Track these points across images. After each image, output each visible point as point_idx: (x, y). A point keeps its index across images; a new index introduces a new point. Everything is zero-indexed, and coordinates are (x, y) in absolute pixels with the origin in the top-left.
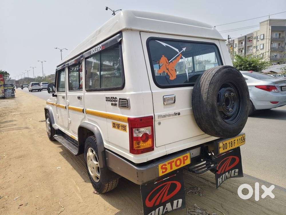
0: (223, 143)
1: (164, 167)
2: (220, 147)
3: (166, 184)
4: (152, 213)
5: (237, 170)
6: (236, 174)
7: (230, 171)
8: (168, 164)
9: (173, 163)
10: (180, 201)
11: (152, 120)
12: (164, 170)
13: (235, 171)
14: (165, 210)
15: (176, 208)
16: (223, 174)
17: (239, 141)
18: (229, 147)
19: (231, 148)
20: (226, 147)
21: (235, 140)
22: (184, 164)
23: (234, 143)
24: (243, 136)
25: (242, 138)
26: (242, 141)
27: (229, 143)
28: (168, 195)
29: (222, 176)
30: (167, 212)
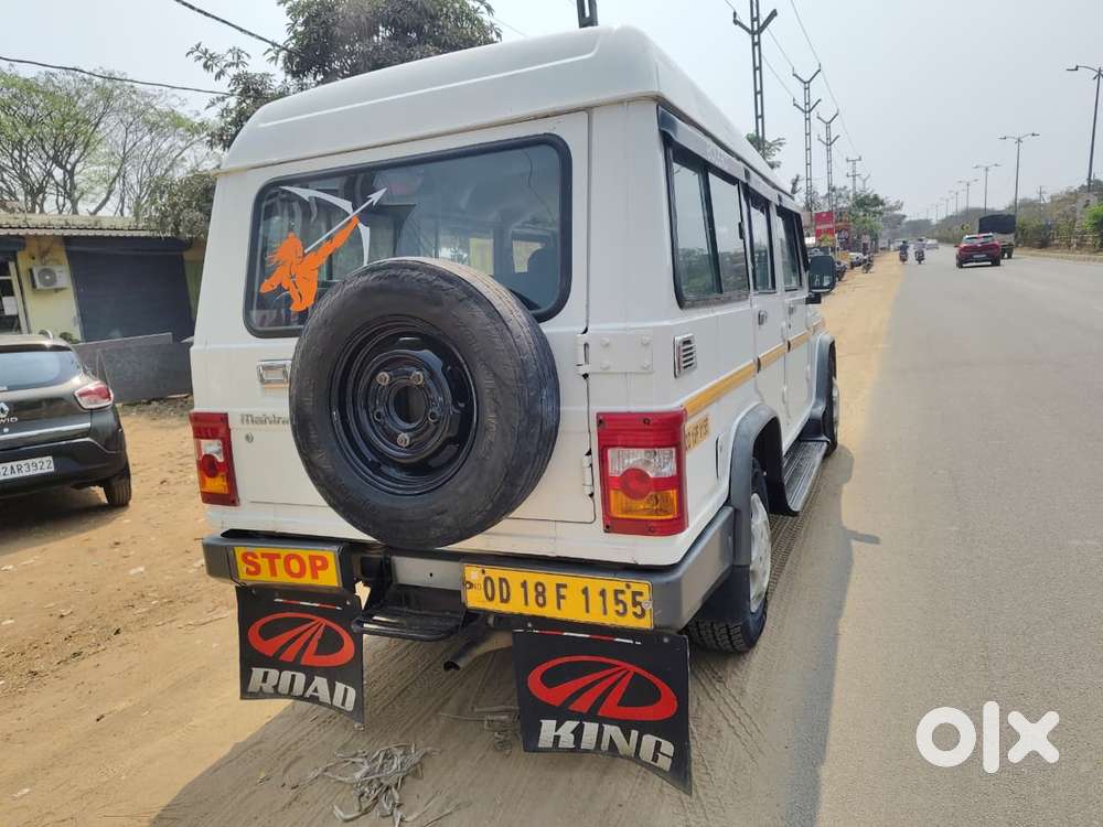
0: (484, 572)
1: (249, 558)
2: (468, 579)
3: (311, 620)
4: (267, 672)
5: (668, 748)
6: (665, 763)
7: (635, 733)
8: (262, 557)
9: (277, 561)
10: (353, 693)
11: (227, 425)
12: (253, 569)
13: (658, 745)
14: (310, 691)
15: (340, 706)
16: (581, 717)
17: (595, 599)
18: (523, 602)
19: (533, 609)
20: (505, 597)
21: (565, 586)
22: (317, 578)
23: (560, 597)
24: (628, 586)
25: (617, 592)
26: (620, 608)
27: (524, 585)
28: (318, 652)
29: (575, 724)
30: (314, 699)
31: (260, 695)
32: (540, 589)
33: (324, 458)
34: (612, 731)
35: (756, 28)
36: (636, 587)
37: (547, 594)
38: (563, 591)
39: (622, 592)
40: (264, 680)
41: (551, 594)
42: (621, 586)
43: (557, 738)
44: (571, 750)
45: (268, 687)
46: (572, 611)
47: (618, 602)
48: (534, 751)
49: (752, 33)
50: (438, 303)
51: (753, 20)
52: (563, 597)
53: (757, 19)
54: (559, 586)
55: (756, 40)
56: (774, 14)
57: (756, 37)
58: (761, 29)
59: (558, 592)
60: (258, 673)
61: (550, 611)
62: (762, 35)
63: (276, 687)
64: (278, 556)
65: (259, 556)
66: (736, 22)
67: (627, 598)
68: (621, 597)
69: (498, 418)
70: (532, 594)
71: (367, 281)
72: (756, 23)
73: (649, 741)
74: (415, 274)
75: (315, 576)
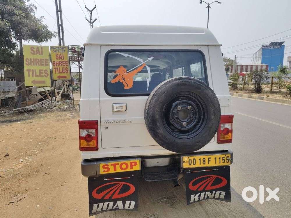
0: (189, 158)
1: (106, 166)
2: (184, 161)
3: (117, 184)
4: (99, 205)
5: (223, 193)
6: (222, 197)
7: (214, 192)
8: (111, 165)
9: (118, 165)
10: (133, 203)
11: (97, 124)
12: (106, 170)
13: (220, 193)
14: (115, 207)
15: (128, 208)
16: (201, 192)
17: (218, 160)
18: (199, 164)
19: (202, 165)
20: (194, 163)
21: (210, 158)
22: (132, 169)
23: (209, 161)
24: (226, 156)
25: (223, 157)
26: (224, 161)
27: (200, 159)
28: (119, 193)
29: (199, 194)
30: (117, 209)
31: (96, 213)
32: (204, 160)
33: (162, 131)
34: (208, 193)
35: (91, 22)
36: (227, 156)
37: (206, 161)
38: (210, 159)
39: (224, 157)
40: (98, 207)
41: (207, 161)
42: (224, 156)
43: (194, 199)
44: (198, 201)
45: (99, 210)
46: (212, 164)
47: (223, 160)
48: (189, 204)
49: (91, 23)
50: (200, 89)
51: (91, 20)
52: (210, 161)
53: (92, 20)
54: (209, 158)
55: (92, 25)
56: (96, 19)
57: (92, 24)
58: (93, 23)
59: (209, 159)
60: (95, 206)
61: (207, 165)
62: (93, 24)
63: (102, 209)
64: (118, 164)
65: (110, 165)
66: (86, 19)
67: (225, 158)
68: (224, 158)
69: (215, 117)
70: (202, 161)
71: (178, 82)
72: (91, 21)
73: (218, 193)
74: (193, 81)
75: (131, 168)
